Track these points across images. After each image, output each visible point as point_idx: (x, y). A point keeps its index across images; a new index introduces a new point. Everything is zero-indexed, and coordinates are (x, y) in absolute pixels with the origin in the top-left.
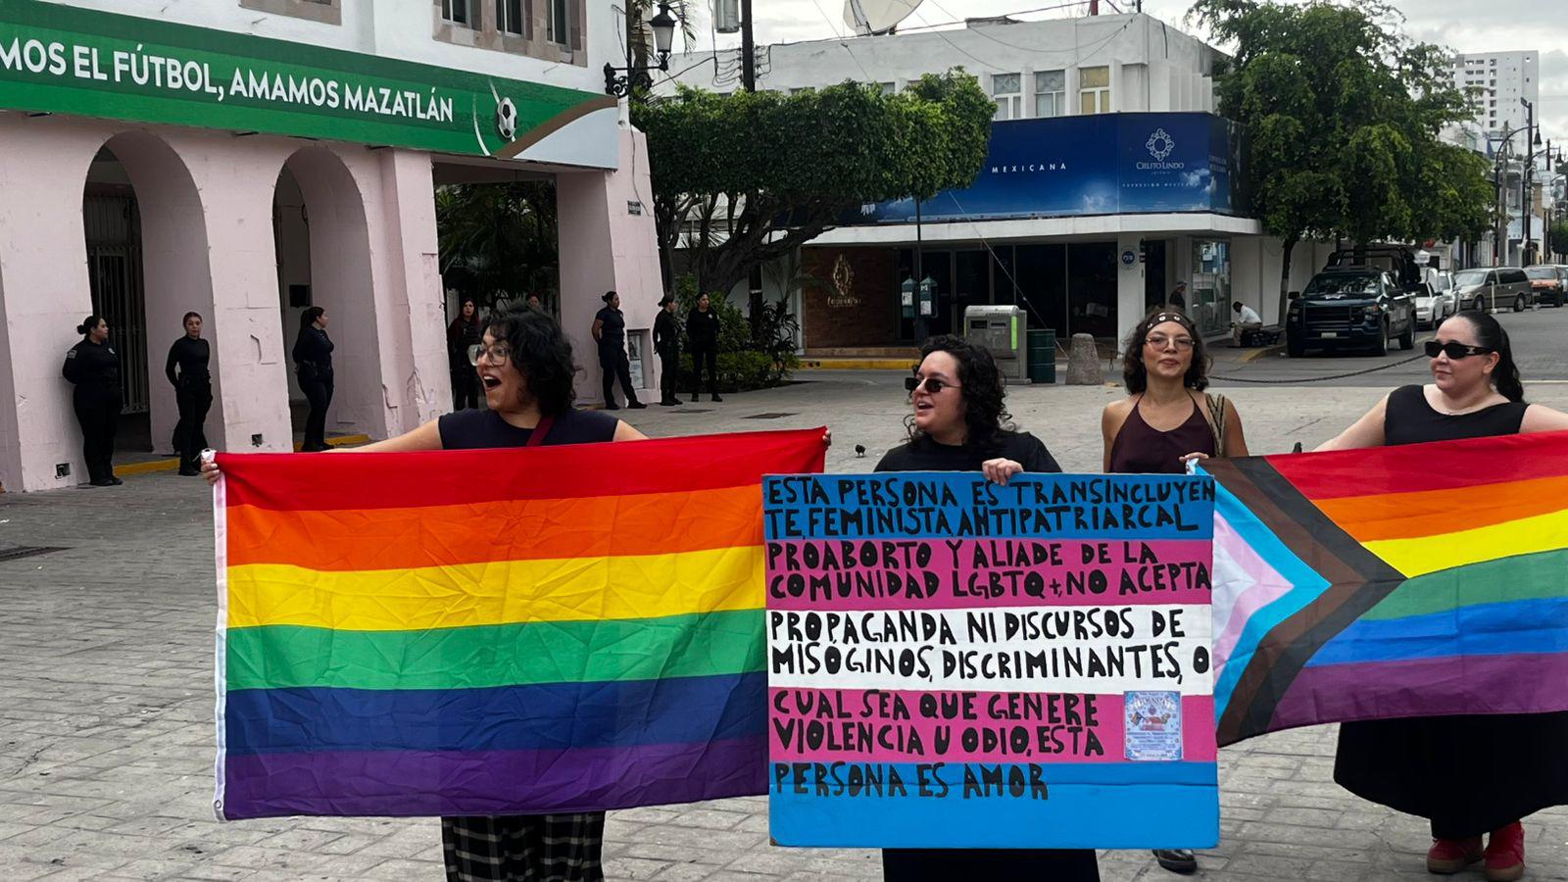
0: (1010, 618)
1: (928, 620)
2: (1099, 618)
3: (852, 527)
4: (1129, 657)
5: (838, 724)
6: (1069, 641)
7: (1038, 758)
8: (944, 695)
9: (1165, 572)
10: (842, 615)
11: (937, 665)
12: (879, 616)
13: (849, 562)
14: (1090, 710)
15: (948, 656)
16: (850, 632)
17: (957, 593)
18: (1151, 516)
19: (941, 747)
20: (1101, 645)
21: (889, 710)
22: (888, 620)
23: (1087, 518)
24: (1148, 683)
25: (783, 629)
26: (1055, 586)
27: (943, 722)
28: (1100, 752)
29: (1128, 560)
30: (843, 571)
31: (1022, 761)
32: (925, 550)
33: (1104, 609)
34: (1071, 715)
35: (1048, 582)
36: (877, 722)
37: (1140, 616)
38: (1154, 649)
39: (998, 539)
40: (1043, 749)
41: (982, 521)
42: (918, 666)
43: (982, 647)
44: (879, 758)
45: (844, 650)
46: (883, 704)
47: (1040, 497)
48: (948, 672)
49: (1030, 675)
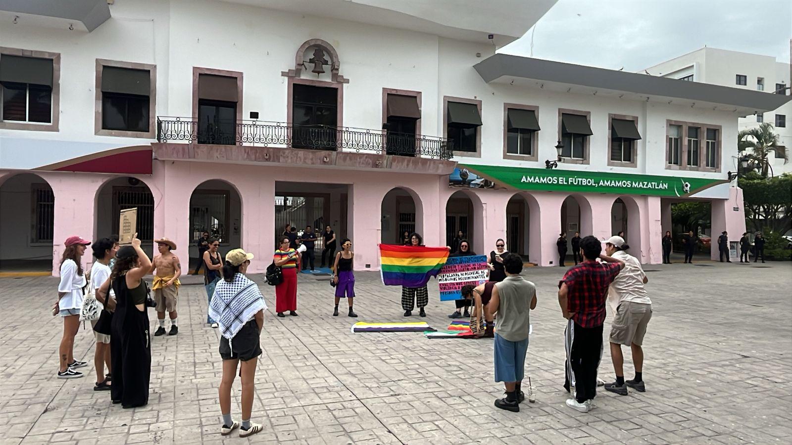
0: (465, 273)
1: (456, 274)
2: (475, 272)
4: (479, 276)
5: (447, 287)
6: (472, 275)
8: (459, 282)
9: (482, 266)
11: (457, 279)
13: (447, 268)
15: (459, 278)
16: (448, 276)
17: (459, 271)
18: (480, 260)
20: (476, 275)
22: (452, 275)
23: (473, 261)
24: (481, 279)
29: (478, 265)
32: (455, 266)
35: (469, 269)
36: (451, 286)
37: (480, 271)
38: (482, 275)
39: (463, 265)
41: (461, 262)
43: (463, 277)
44: (452, 290)
45: (447, 278)
46: (452, 284)
48: (459, 280)
49: (468, 279)
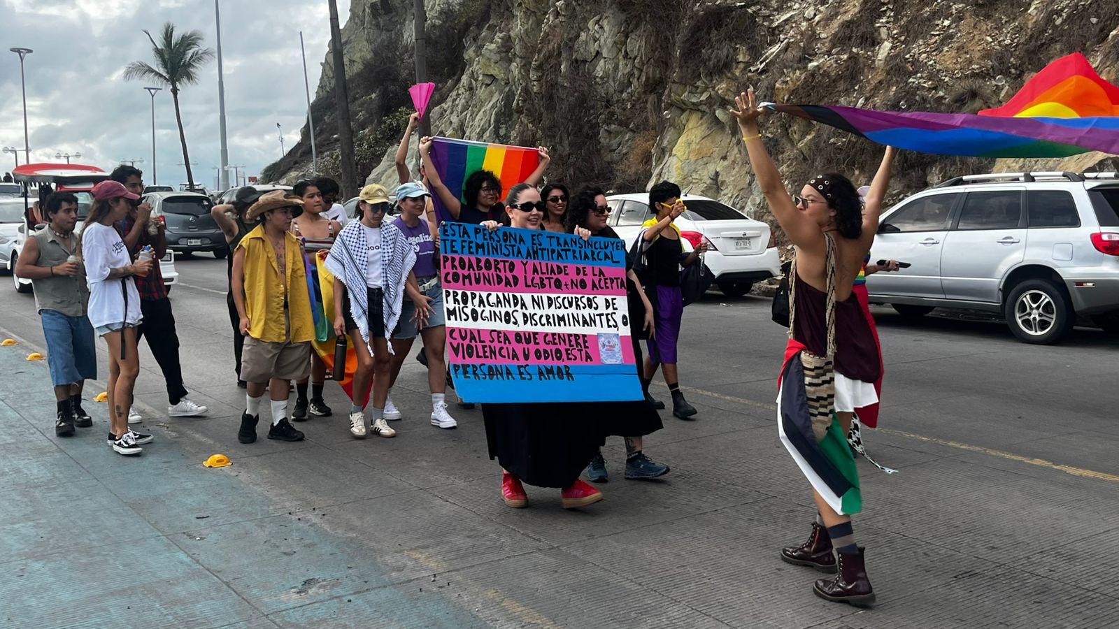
0: (549, 299)
1: (515, 297)
2: (585, 300)
3: (480, 251)
4: (597, 318)
5: (480, 345)
6: (573, 310)
7: (569, 363)
8: (524, 333)
9: (608, 281)
10: (477, 293)
11: (520, 320)
12: (494, 294)
13: (479, 268)
14: (585, 342)
15: (525, 315)
16: (481, 302)
17: (527, 286)
18: (602, 256)
19: (526, 357)
20: (586, 312)
21: (502, 339)
22: (498, 297)
23: (577, 255)
24: (606, 330)
25: (451, 298)
26: (566, 285)
27: (526, 346)
28: (591, 360)
29: (594, 275)
30: (477, 272)
31: (561, 364)
32: (512, 264)
33: (586, 296)
34: (578, 344)
35: (563, 283)
36: (497, 345)
37: (600, 300)
38: (607, 315)
39: (544, 262)
40: (569, 359)
41: (536, 253)
42: (512, 320)
43: (539, 312)
44: (499, 361)
45: (479, 310)
46: (499, 337)
47: (559, 244)
48: (525, 322)
49: (560, 325)
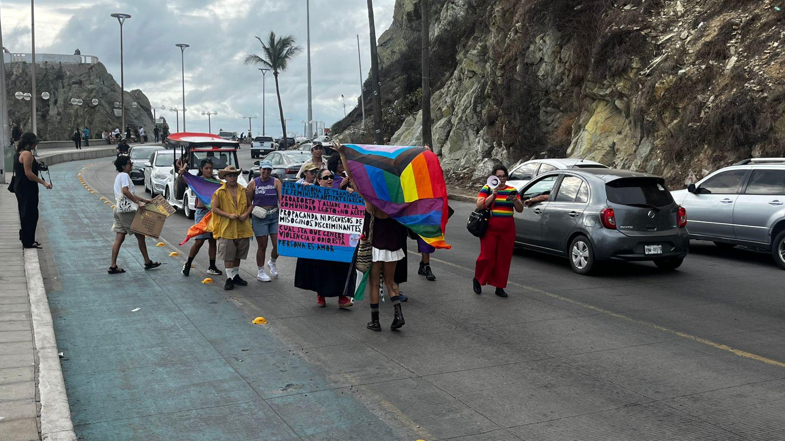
0: (329, 217)
1: (313, 215)
2: (346, 219)
3: (299, 194)
4: (351, 227)
5: (292, 233)
6: (340, 223)
7: (332, 244)
8: (314, 230)
9: (360, 212)
10: (295, 212)
11: (314, 224)
12: (303, 213)
13: (298, 201)
14: (343, 236)
15: (316, 223)
16: (297, 215)
17: (319, 210)
18: (358, 201)
19: (313, 240)
20: (346, 224)
21: (303, 232)
22: (305, 214)
23: (346, 199)
24: (354, 232)
25: (283, 213)
26: (338, 212)
27: (314, 235)
28: (344, 244)
29: (353, 208)
30: (297, 203)
31: (329, 244)
32: (314, 201)
33: (347, 217)
34: (339, 237)
35: (337, 211)
36: (300, 234)
37: (354, 219)
38: (356, 226)
39: (327, 201)
40: (333, 242)
41: (325, 197)
42: (310, 224)
43: (323, 222)
44: (300, 240)
45: (295, 219)
46: (302, 230)
47: (338, 194)
48: (316, 226)
49: (332, 228)
